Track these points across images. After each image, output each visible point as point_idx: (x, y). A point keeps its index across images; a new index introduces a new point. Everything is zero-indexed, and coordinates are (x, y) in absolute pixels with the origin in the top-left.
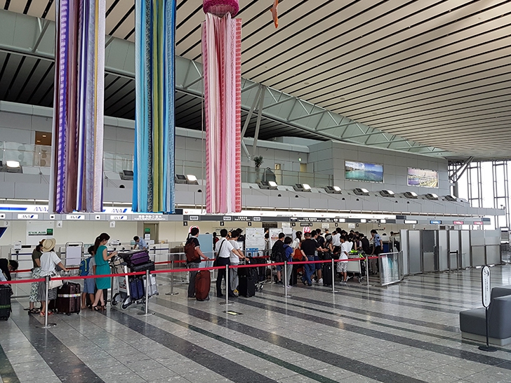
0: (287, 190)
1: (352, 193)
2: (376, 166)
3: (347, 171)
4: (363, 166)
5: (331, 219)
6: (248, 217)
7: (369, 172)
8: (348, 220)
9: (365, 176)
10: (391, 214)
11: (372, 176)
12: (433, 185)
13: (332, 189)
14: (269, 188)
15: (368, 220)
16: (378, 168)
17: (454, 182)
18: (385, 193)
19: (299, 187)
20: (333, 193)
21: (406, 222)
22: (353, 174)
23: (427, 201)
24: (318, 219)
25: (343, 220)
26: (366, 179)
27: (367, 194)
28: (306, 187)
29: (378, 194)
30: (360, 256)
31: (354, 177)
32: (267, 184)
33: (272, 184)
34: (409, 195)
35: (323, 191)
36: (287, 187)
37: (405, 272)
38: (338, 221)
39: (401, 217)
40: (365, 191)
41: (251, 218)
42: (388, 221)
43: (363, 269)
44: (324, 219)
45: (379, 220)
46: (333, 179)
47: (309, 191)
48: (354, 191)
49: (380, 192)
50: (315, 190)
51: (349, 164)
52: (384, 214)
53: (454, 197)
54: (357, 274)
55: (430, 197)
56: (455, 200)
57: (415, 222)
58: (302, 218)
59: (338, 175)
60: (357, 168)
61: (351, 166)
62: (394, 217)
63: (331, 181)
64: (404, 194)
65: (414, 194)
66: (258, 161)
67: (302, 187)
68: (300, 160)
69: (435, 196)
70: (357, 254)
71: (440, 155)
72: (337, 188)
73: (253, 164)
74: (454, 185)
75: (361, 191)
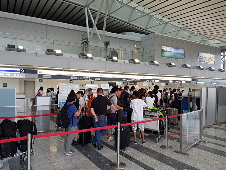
0: (124, 62)
1: (165, 65)
2: (181, 50)
3: (163, 52)
4: (173, 50)
5: (150, 80)
6: (91, 78)
7: (176, 53)
8: (161, 81)
9: (174, 56)
10: (188, 78)
11: (178, 56)
12: (212, 62)
13: (153, 62)
14: (113, 60)
15: (174, 81)
16: (181, 51)
17: (223, 62)
18: (185, 66)
19: (132, 61)
20: (154, 65)
21: (197, 83)
22: (166, 54)
23: (208, 71)
24: (141, 80)
25: (158, 81)
26: (174, 57)
27: (175, 66)
28: (137, 61)
29: (181, 66)
30: (159, 113)
31: (167, 56)
32: (112, 58)
33: (115, 58)
34: (198, 68)
35: (147, 64)
36: (124, 61)
37: (204, 125)
38: (154, 82)
39: (194, 80)
40: (173, 64)
41: (93, 78)
42: (186, 82)
43: (162, 127)
44: (145, 80)
45: (181, 81)
46: (154, 57)
47: (139, 63)
48: (167, 64)
49: (182, 66)
50: (142, 63)
51: (165, 48)
52: (184, 77)
53: (223, 70)
54: (155, 132)
55: (210, 69)
56: (224, 71)
57: (203, 83)
58: (130, 79)
59: (157, 54)
60: (169, 50)
61: (166, 49)
62: (190, 79)
63: (153, 58)
64: (196, 67)
65: (202, 67)
66: (107, 44)
67: (134, 61)
68: (135, 46)
69: (213, 68)
70: (156, 112)
71: (217, 46)
72: (156, 62)
73: (103, 45)
74: (224, 63)
75: (171, 64)
